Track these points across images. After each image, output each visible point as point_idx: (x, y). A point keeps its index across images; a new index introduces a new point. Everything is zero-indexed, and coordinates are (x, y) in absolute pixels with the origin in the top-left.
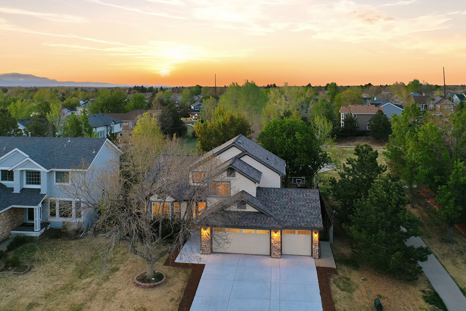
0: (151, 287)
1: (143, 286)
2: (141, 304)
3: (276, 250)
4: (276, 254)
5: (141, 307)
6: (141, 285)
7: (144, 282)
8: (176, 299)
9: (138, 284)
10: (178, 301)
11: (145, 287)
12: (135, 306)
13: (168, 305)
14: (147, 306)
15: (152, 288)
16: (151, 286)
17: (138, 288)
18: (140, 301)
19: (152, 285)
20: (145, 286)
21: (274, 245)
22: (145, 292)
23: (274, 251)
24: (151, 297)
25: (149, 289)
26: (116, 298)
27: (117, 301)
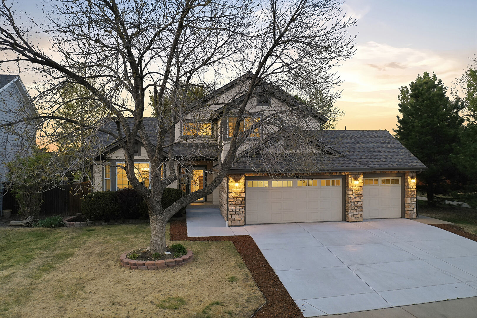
1: (149, 265)
2: (162, 293)
3: (356, 208)
4: (356, 216)
6: (144, 265)
7: (148, 260)
8: (241, 278)
9: (135, 264)
10: (246, 280)
11: (155, 267)
13: (230, 288)
14: (180, 295)
16: (170, 264)
18: (157, 290)
22: (160, 275)
23: (352, 211)
25: (167, 268)
27: (96, 297)
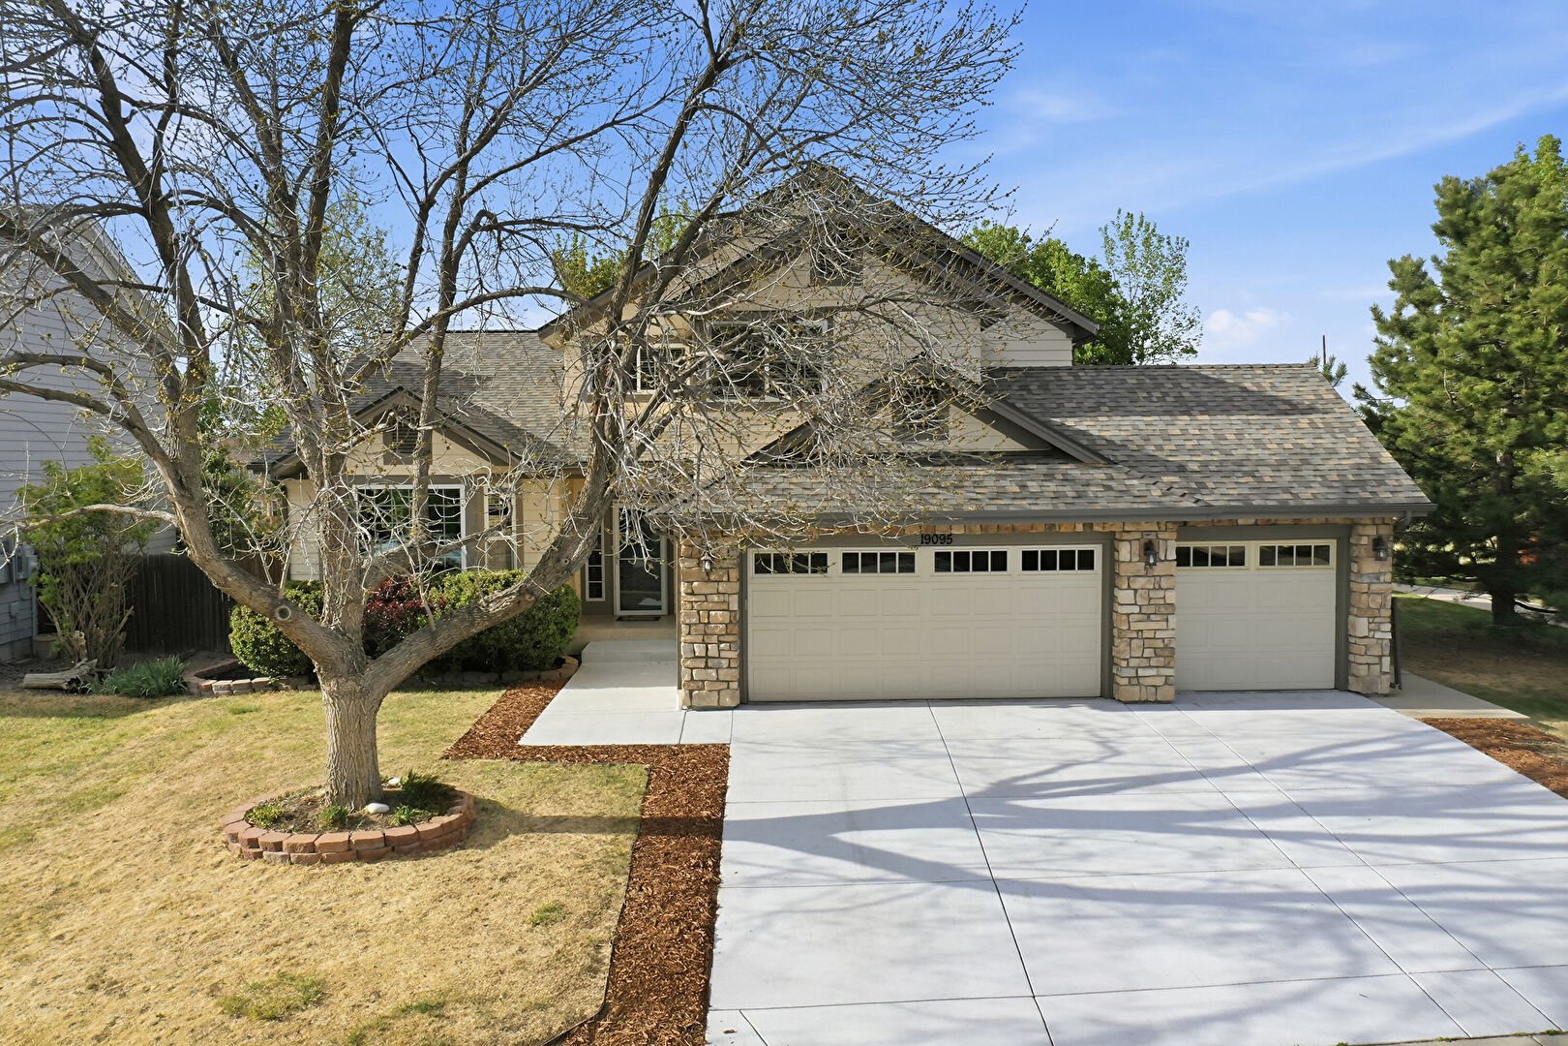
0: (358, 854)
1: (293, 848)
2: (273, 955)
3: (1148, 653)
4: (1148, 681)
5: (282, 975)
6: (278, 846)
7: (303, 829)
8: (583, 909)
9: (253, 843)
10: (591, 920)
11: (313, 855)
12: (220, 973)
13: (514, 948)
14: (328, 965)
15: (374, 858)
16: (364, 848)
17: (257, 865)
18: (267, 941)
19: (371, 841)
20: (311, 847)
21: (1135, 626)
22: (317, 885)
23: (1133, 662)
24: (365, 914)
25: (350, 865)
26: (61, 937)
27: (62, 955)
